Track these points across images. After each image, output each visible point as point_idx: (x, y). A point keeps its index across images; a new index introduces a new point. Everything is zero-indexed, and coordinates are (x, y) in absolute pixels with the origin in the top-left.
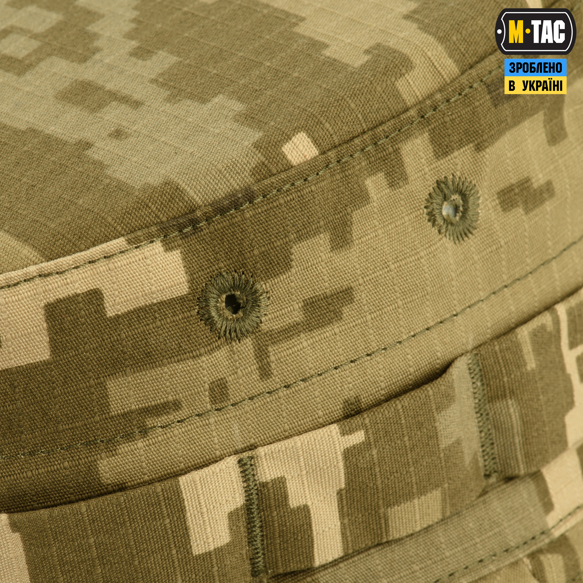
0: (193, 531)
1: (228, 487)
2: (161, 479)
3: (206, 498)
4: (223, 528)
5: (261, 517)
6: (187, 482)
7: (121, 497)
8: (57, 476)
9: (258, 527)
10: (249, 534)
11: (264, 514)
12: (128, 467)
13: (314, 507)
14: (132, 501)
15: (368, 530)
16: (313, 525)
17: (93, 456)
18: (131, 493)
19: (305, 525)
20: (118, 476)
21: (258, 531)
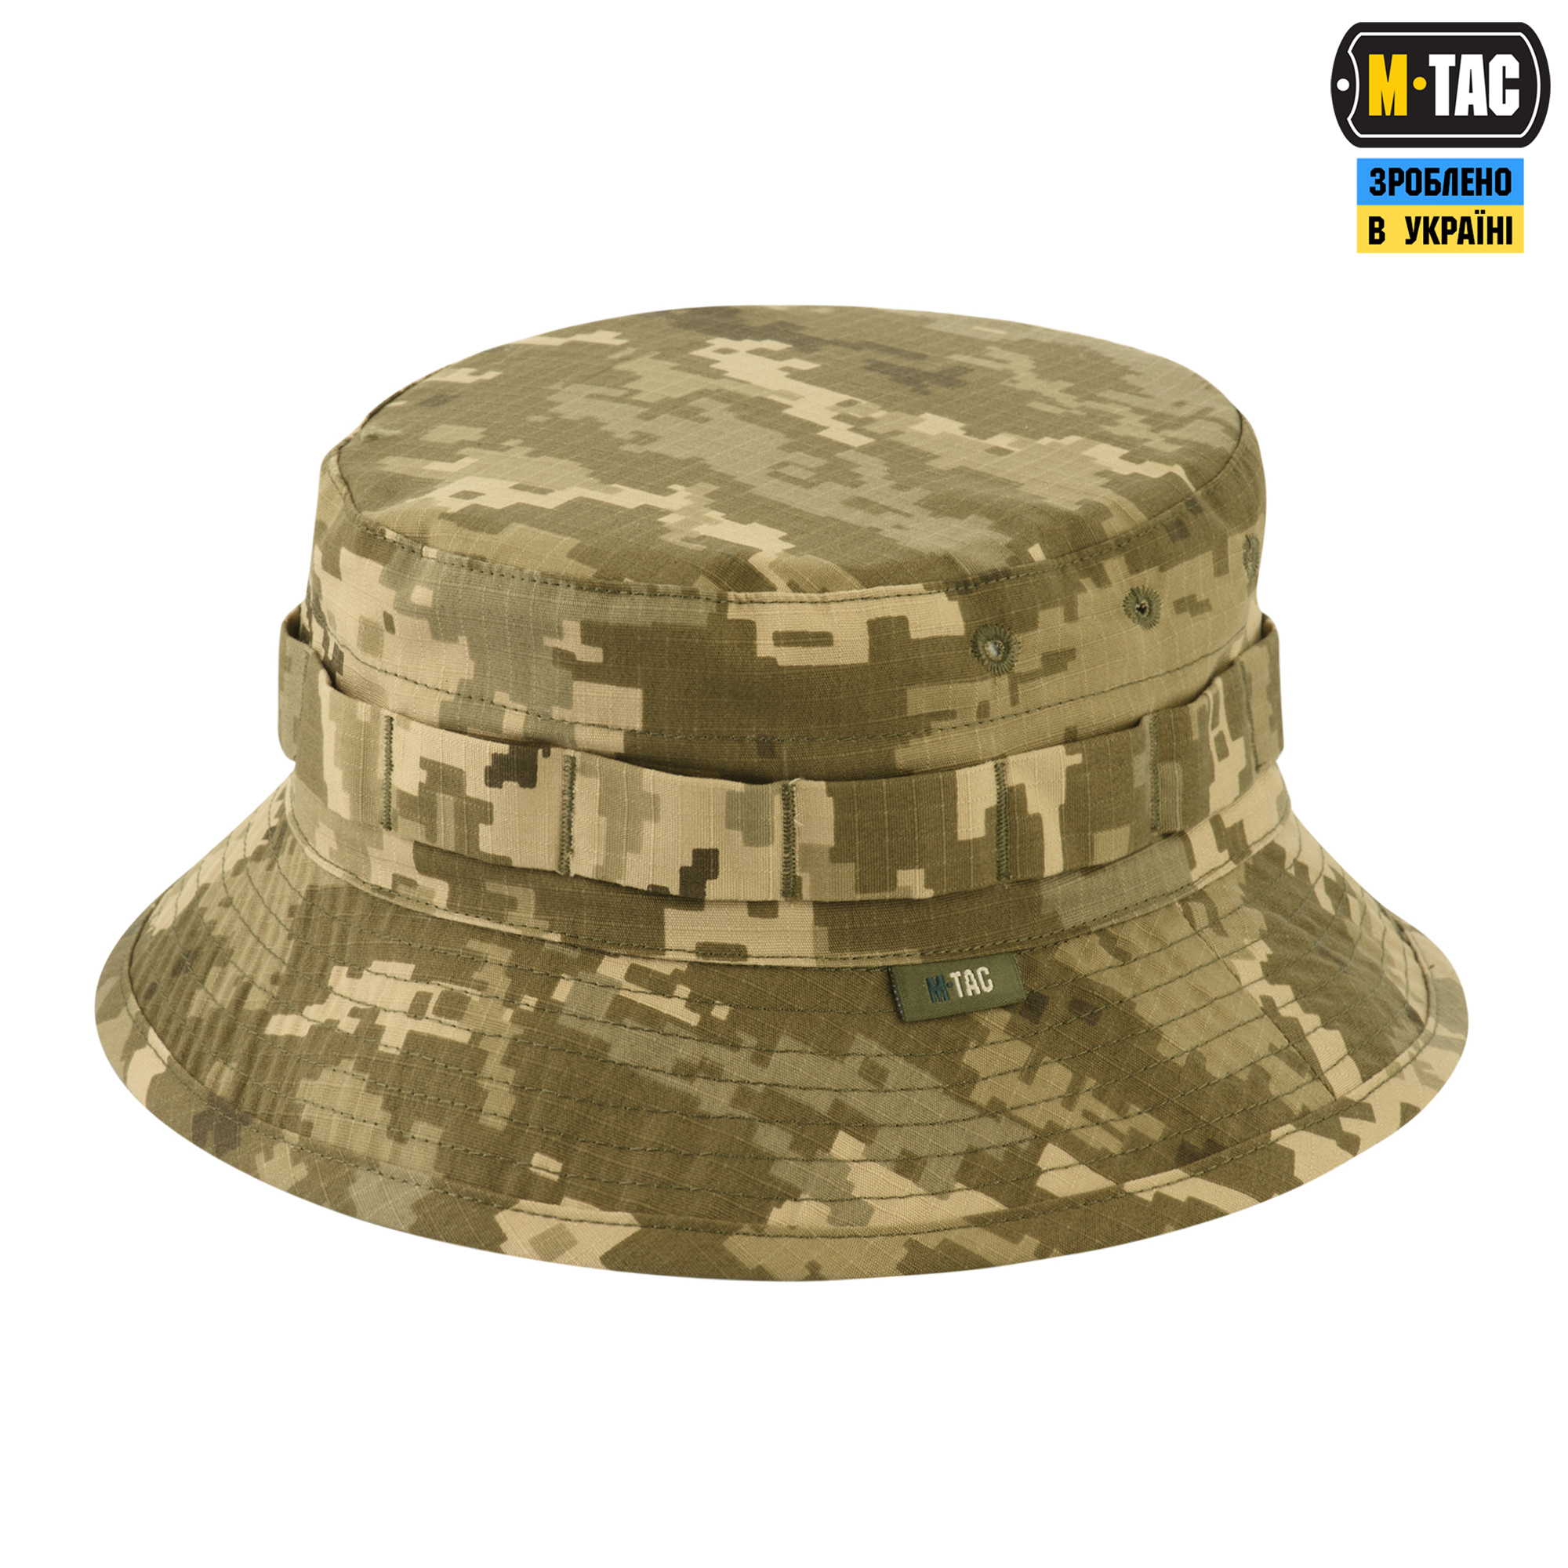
0: (960, 818)
1: (987, 787)
2: (942, 770)
3: (973, 791)
4: (981, 822)
5: (1006, 821)
6: (962, 775)
7: (912, 780)
8: (863, 758)
9: (1004, 831)
10: (998, 834)
11: (1009, 819)
12: (916, 758)
13: (1045, 817)
14: (920, 784)
16: (1044, 835)
17: (892, 746)
18: (919, 778)
19: (1039, 834)
20: (909, 763)
21: (1004, 834)
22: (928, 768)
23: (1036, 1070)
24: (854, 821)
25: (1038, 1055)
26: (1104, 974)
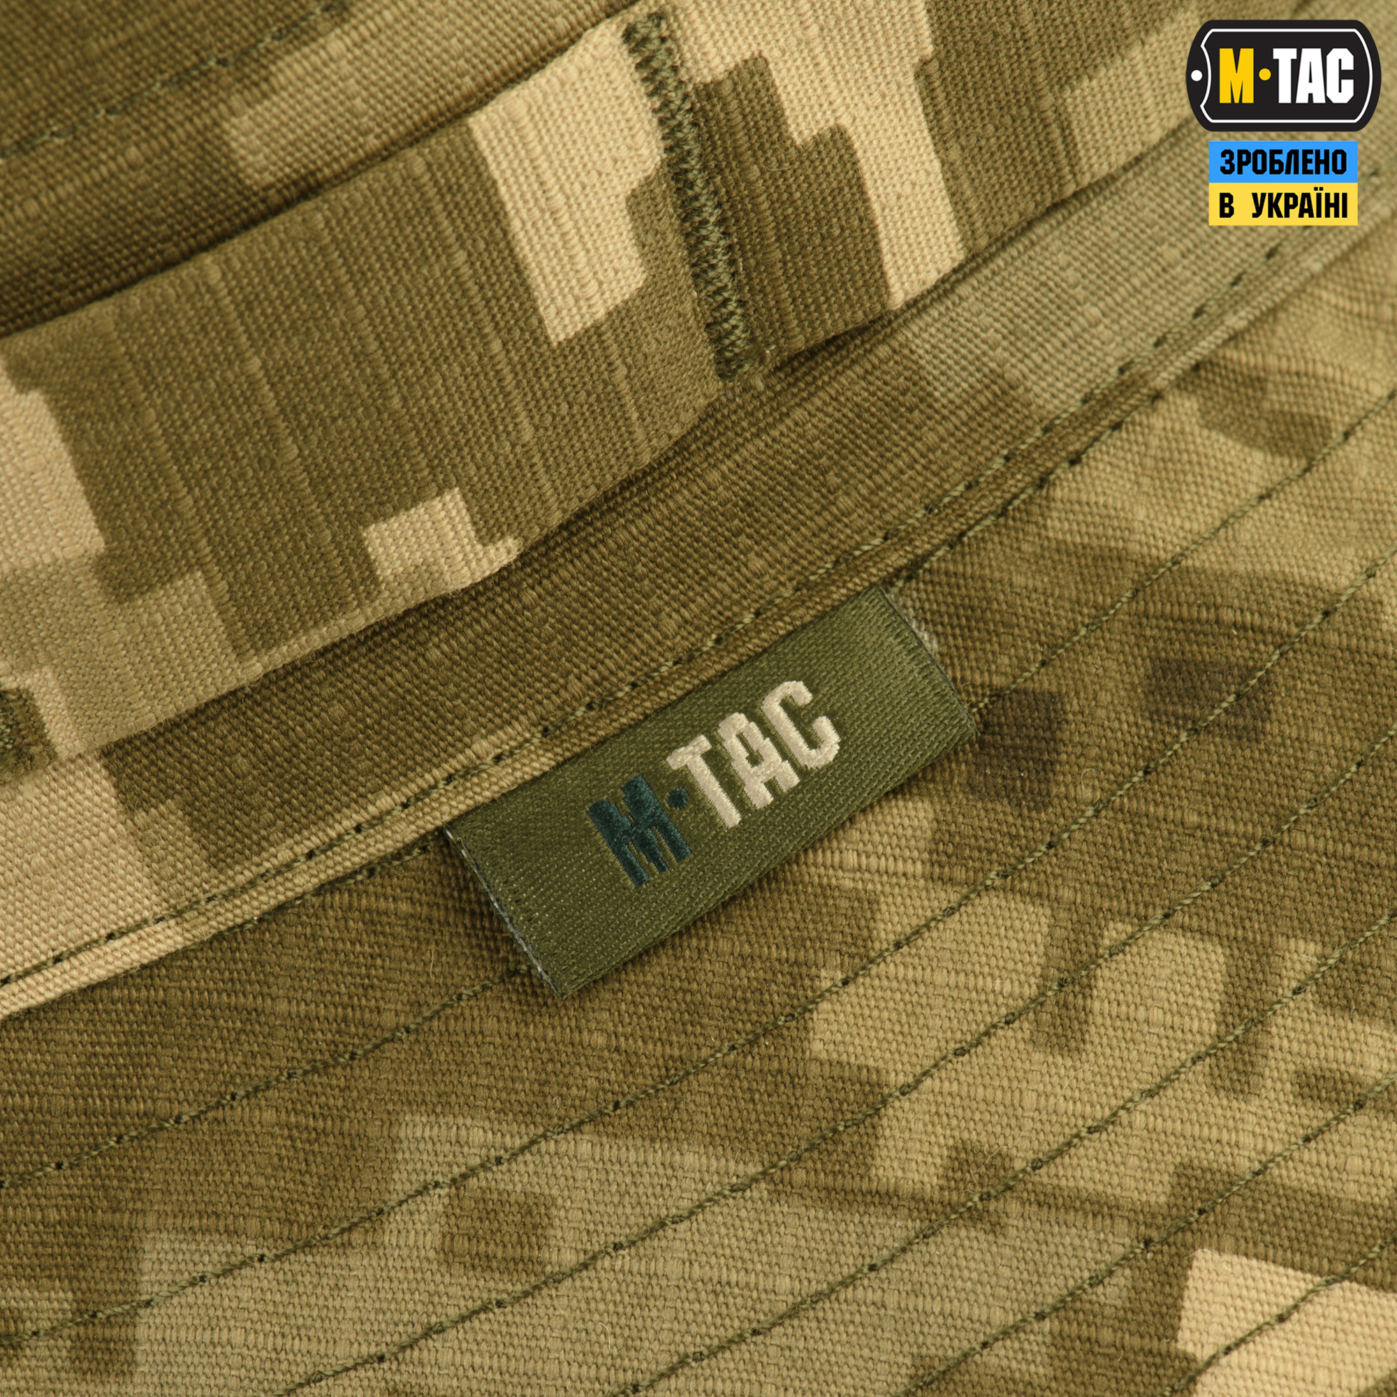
0: (537, 272)
1: (611, 117)
2: (416, 137)
3: (556, 163)
4: (619, 245)
5: (716, 193)
6: (494, 128)
7: (315, 213)
8: (114, 194)
9: (715, 225)
10: (692, 249)
11: (724, 180)
12: (314, 122)
13: (861, 129)
14: (350, 220)
15: (1020, 168)
16: (869, 184)
17: (207, 111)
18: (341, 196)
19: (847, 189)
20: (291, 154)
21: (715, 236)
22: (372, 142)
23: (1087, 989)
24: (149, 438)
25: (1079, 927)
26: (1247, 531)
